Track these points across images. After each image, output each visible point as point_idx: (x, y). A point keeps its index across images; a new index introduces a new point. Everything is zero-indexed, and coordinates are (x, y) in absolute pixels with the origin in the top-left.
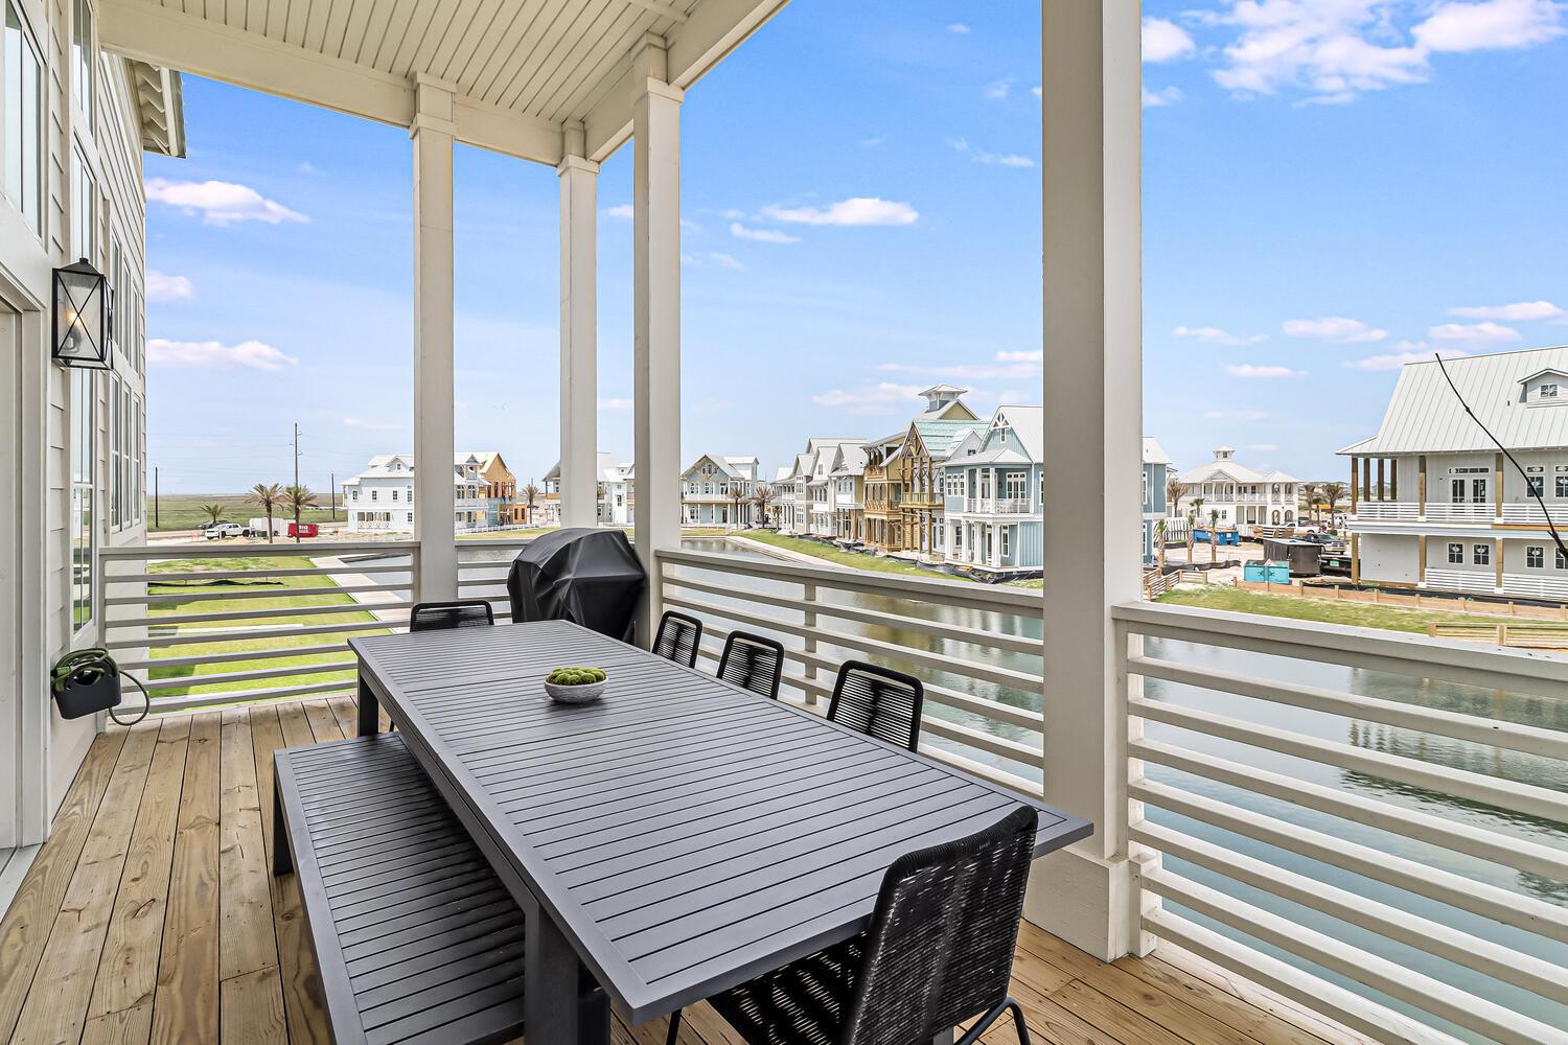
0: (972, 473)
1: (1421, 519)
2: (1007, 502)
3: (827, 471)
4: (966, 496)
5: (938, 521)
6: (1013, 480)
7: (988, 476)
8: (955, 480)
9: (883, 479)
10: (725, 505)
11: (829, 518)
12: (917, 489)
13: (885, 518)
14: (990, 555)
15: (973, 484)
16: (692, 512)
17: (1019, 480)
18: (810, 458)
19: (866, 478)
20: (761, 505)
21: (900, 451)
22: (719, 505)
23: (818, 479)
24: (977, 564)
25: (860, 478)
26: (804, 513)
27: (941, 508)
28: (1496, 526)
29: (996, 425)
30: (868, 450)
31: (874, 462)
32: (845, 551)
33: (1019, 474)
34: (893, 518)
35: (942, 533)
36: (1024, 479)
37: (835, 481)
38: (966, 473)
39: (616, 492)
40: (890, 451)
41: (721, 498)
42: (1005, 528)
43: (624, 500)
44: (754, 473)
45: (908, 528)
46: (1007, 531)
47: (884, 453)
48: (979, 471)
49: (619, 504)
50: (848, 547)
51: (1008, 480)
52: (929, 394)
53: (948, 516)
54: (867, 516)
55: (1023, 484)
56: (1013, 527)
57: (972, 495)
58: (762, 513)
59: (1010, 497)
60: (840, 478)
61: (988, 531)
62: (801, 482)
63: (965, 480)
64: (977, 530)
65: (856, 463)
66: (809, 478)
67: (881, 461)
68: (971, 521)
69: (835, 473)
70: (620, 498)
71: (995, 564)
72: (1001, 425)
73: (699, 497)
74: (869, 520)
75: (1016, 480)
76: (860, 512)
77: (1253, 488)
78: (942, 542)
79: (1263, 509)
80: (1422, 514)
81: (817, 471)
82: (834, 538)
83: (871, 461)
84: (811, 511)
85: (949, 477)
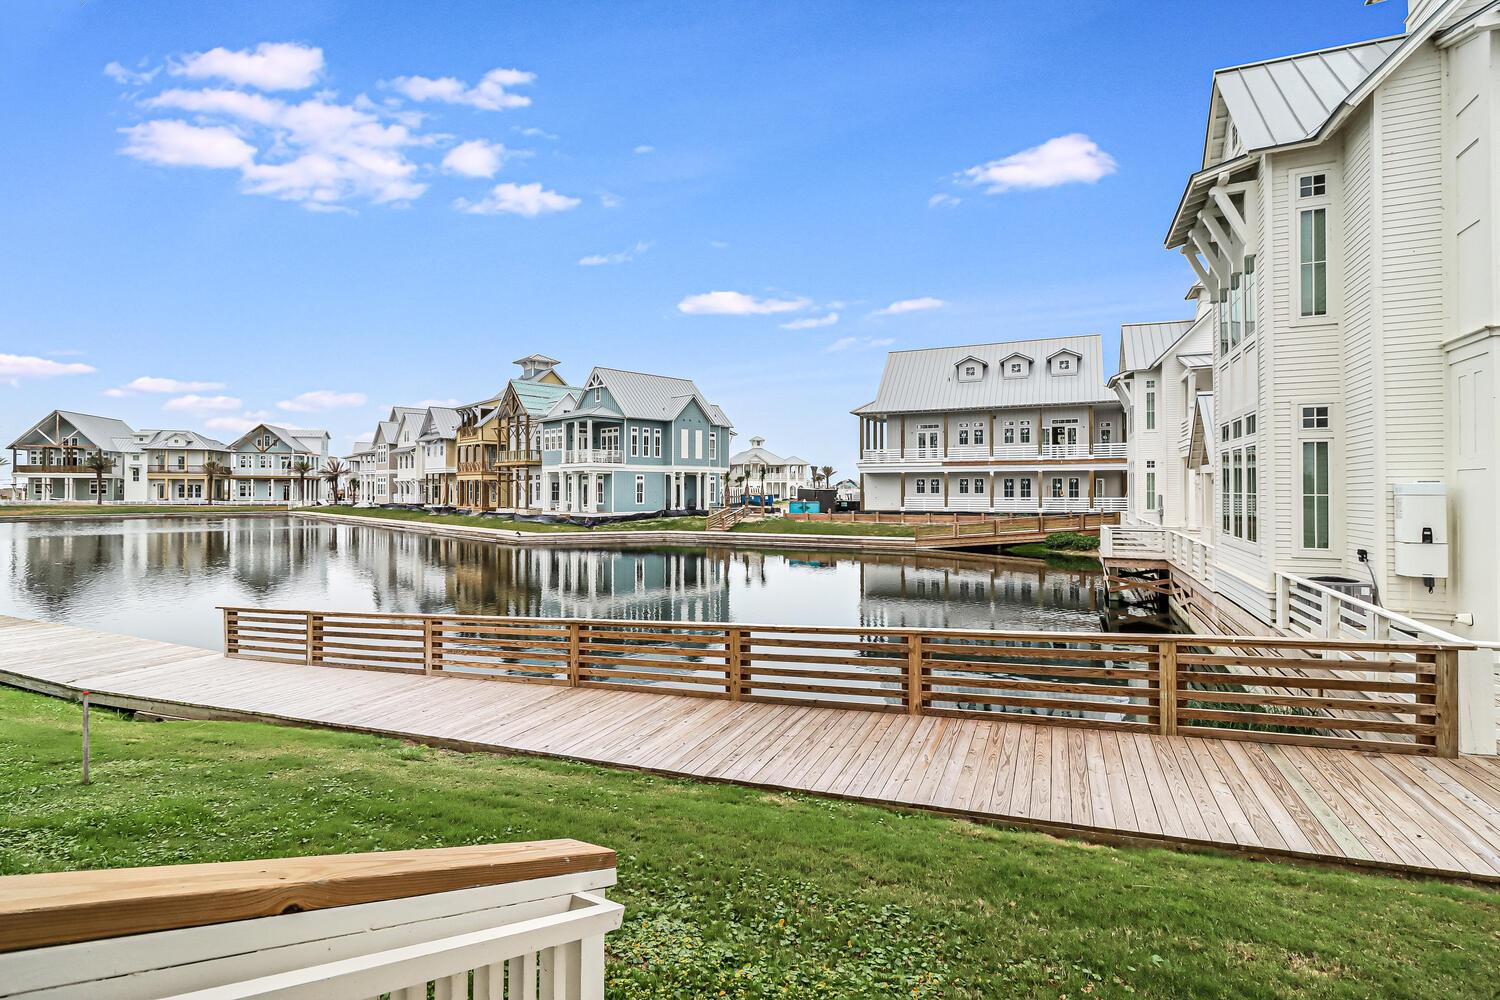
0: (570, 427)
1: (903, 460)
2: (603, 453)
3: (414, 436)
4: (564, 449)
5: (534, 477)
6: (607, 435)
7: (585, 432)
8: (553, 435)
9: (478, 440)
10: (287, 480)
11: (416, 485)
12: (513, 447)
13: (479, 478)
14: (586, 502)
15: (570, 438)
16: (243, 489)
17: (613, 434)
18: (395, 426)
19: (458, 440)
20: (333, 479)
21: (494, 413)
22: (278, 480)
23: (402, 445)
24: (574, 512)
25: (453, 441)
26: (386, 484)
27: (538, 465)
28: (945, 464)
29: (591, 385)
30: (461, 411)
31: (468, 424)
32: (435, 514)
33: (613, 429)
34: (487, 478)
35: (538, 489)
36: (617, 434)
37: (424, 448)
38: (563, 427)
39: (129, 461)
40: (485, 413)
41: (281, 473)
42: (600, 478)
43: (144, 475)
44: (325, 447)
45: (504, 485)
46: (602, 481)
47: (478, 413)
48: (576, 425)
49: (136, 479)
50: (438, 510)
51: (602, 435)
52: (524, 363)
53: (546, 469)
54: (459, 478)
55: (616, 437)
56: (607, 477)
57: (569, 447)
58: (335, 489)
59: (604, 448)
60: (429, 442)
61: (584, 482)
62: (384, 450)
63: (563, 434)
64: (574, 481)
65: (447, 427)
66: (393, 446)
67: (476, 422)
68: (569, 471)
69: (423, 438)
70: (136, 472)
71: (591, 511)
72: (596, 385)
73: (253, 471)
74: (462, 482)
75: (610, 434)
76: (452, 476)
77: (778, 469)
78: (538, 497)
79: (784, 485)
80: (902, 457)
81: (402, 438)
82: (422, 505)
83: (464, 424)
84: (395, 480)
85: (547, 432)
